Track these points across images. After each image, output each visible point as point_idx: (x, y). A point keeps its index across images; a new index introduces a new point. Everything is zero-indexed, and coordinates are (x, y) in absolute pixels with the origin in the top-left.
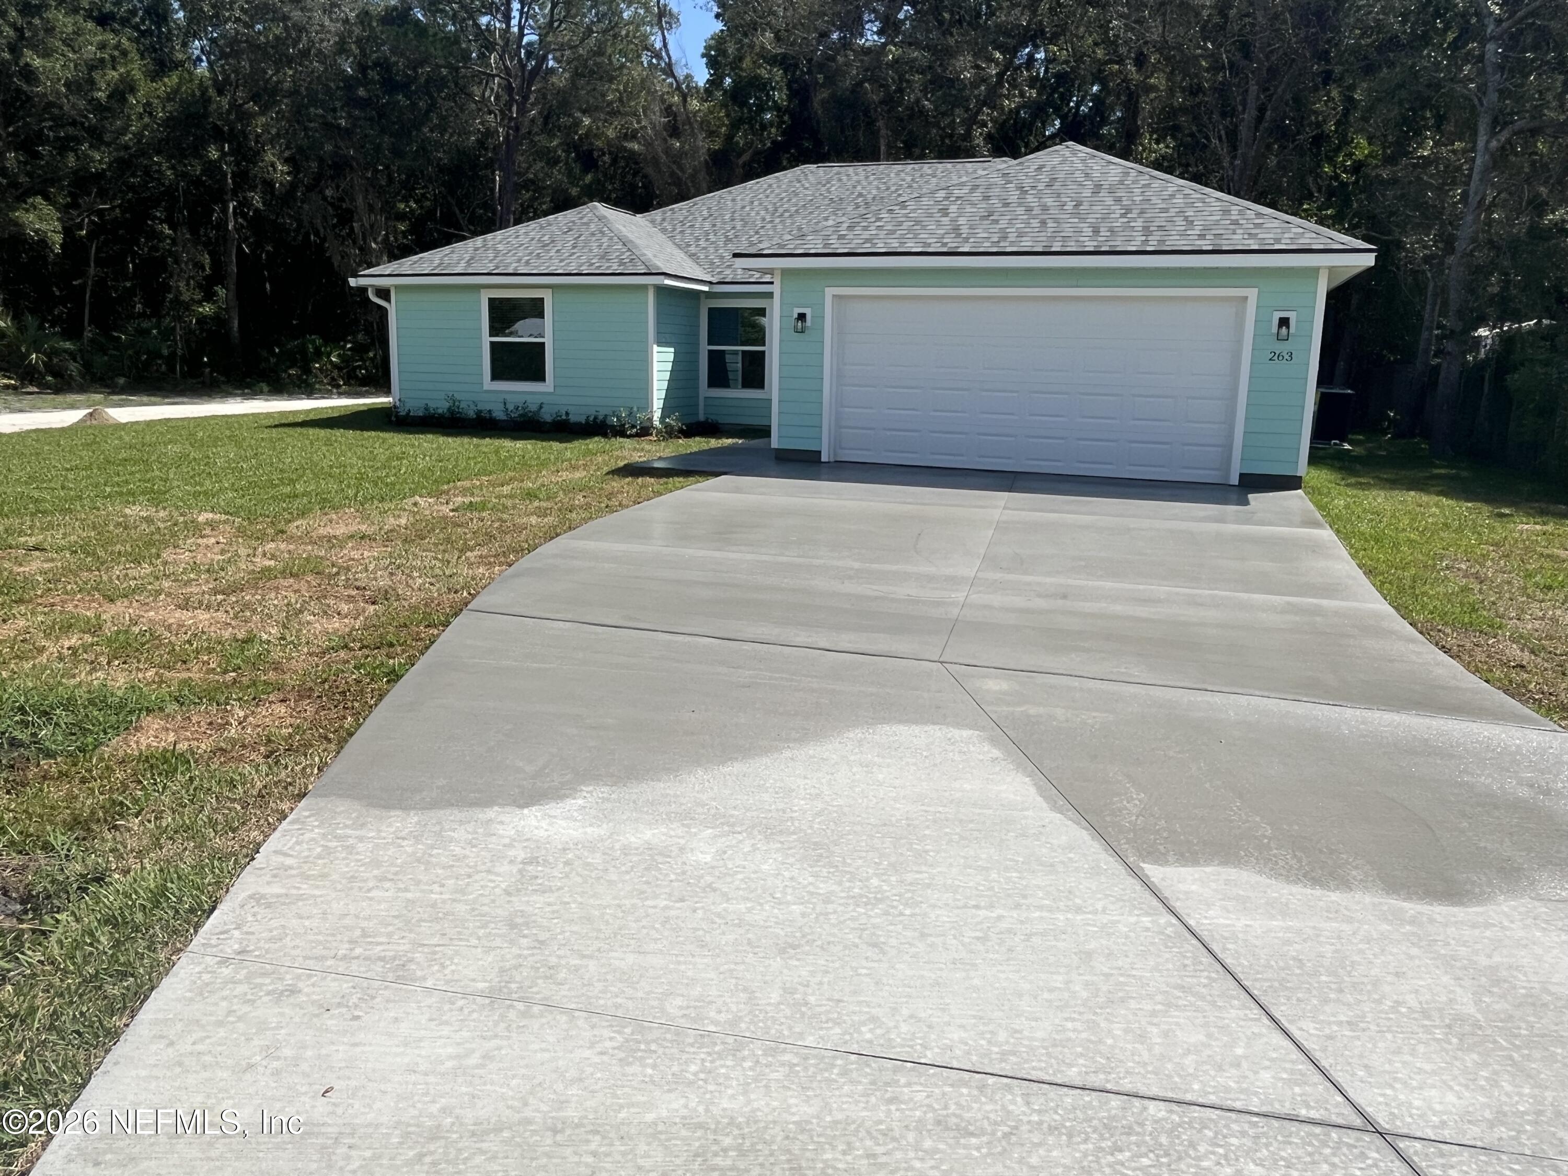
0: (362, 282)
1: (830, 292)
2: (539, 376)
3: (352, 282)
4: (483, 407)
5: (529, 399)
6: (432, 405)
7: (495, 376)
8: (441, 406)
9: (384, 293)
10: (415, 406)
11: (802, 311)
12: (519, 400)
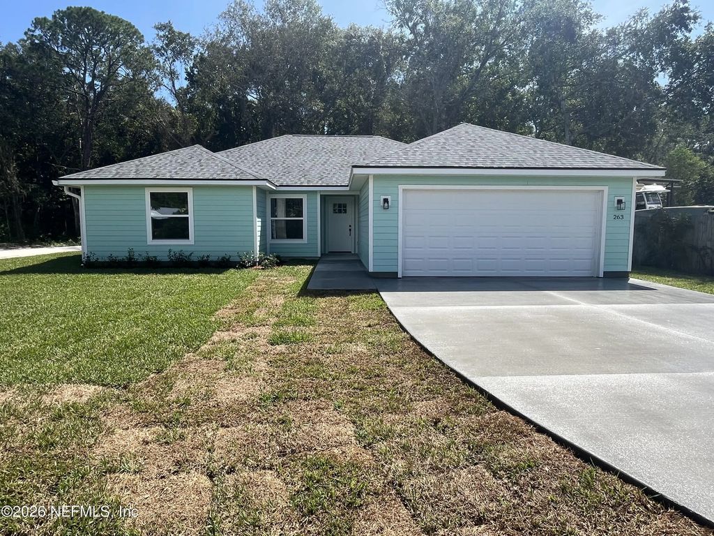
0: (62, 182)
1: (401, 187)
2: (184, 234)
3: (55, 183)
4: (151, 254)
5: (184, 249)
6: (114, 255)
7: (154, 237)
8: (122, 254)
9: (77, 190)
10: (102, 255)
11: (386, 197)
12: (177, 250)
